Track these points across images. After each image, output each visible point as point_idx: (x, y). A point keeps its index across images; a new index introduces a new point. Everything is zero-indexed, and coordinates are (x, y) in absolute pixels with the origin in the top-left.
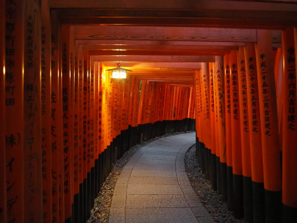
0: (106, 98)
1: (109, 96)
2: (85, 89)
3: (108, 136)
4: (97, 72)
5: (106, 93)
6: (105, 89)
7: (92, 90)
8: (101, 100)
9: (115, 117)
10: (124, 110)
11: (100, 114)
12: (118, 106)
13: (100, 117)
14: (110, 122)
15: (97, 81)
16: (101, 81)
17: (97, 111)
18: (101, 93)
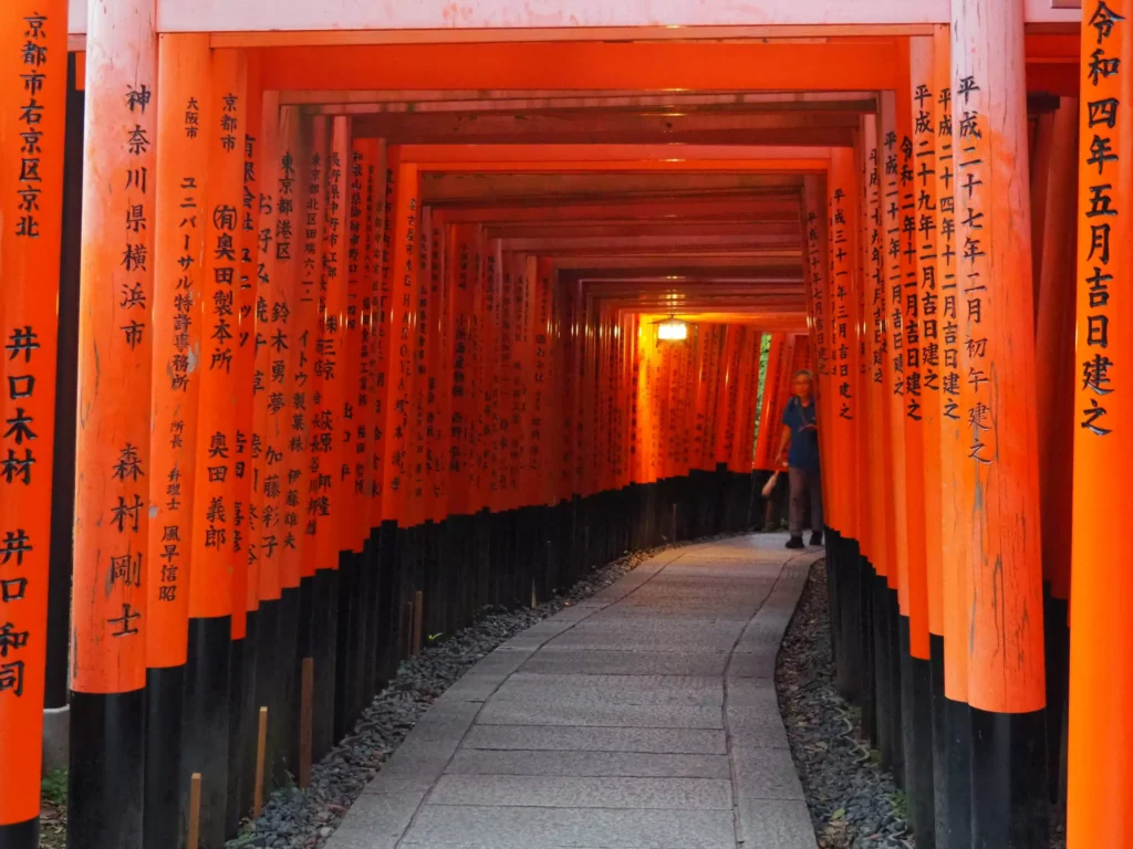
0: (648, 377)
1: (655, 375)
2: (612, 358)
3: (651, 462)
4: (630, 328)
5: (648, 367)
6: (647, 358)
7: (621, 360)
8: (635, 380)
9: (672, 428)
10: (700, 416)
11: (634, 407)
12: (679, 401)
13: (634, 411)
14: (656, 432)
15: (629, 344)
16: (636, 346)
17: (628, 398)
18: (636, 368)
